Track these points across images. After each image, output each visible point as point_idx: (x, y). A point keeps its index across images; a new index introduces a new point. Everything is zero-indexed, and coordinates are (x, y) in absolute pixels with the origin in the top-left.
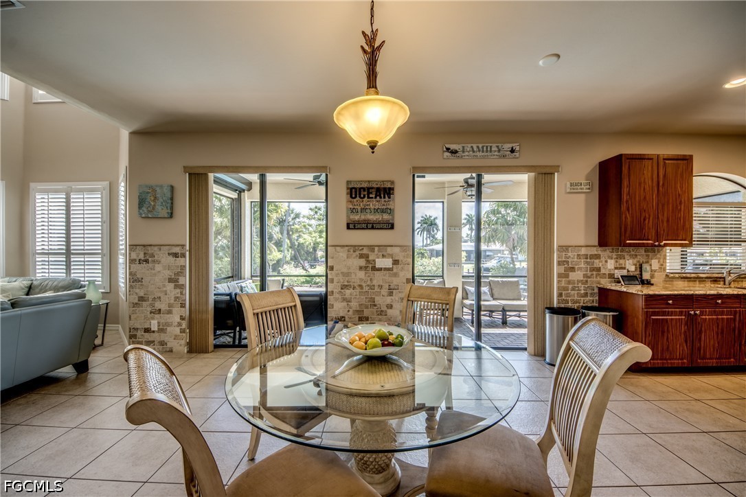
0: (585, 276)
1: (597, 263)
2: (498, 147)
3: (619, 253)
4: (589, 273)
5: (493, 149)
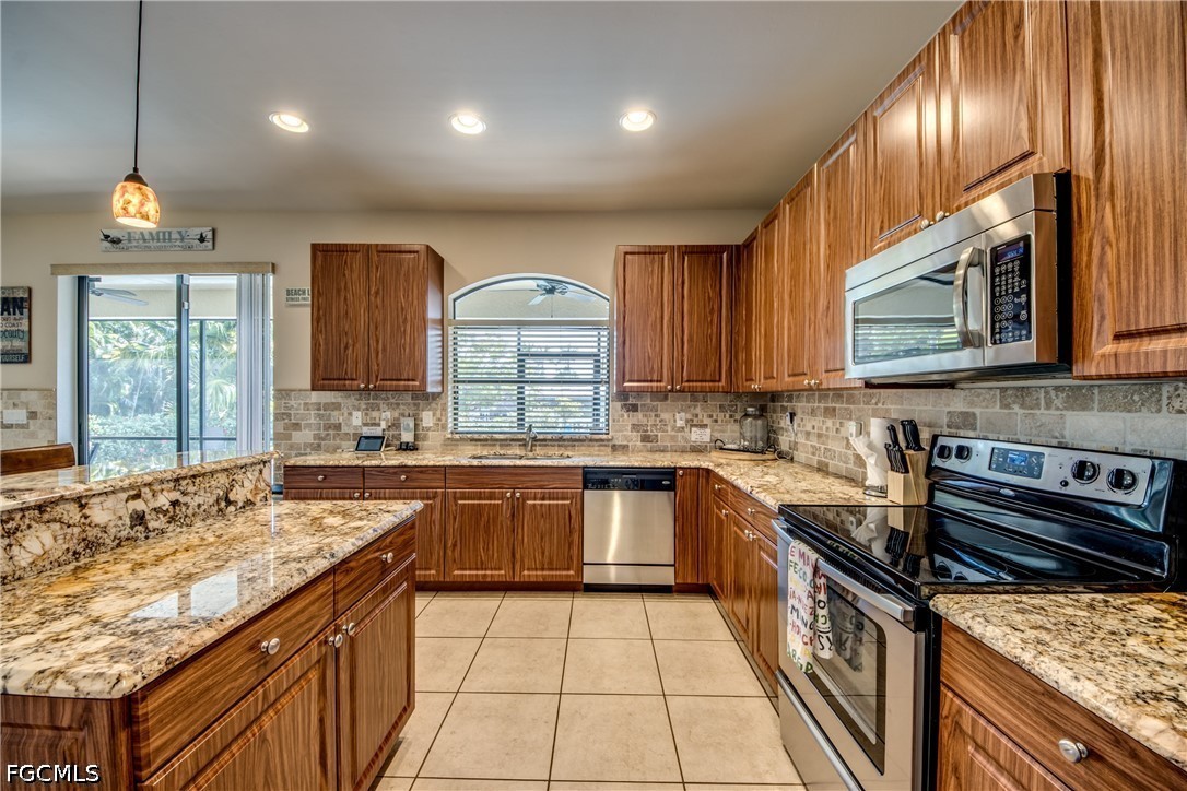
0: (317, 437)
1: (336, 417)
2: (180, 233)
3: (371, 401)
4: (323, 433)
5: (173, 236)
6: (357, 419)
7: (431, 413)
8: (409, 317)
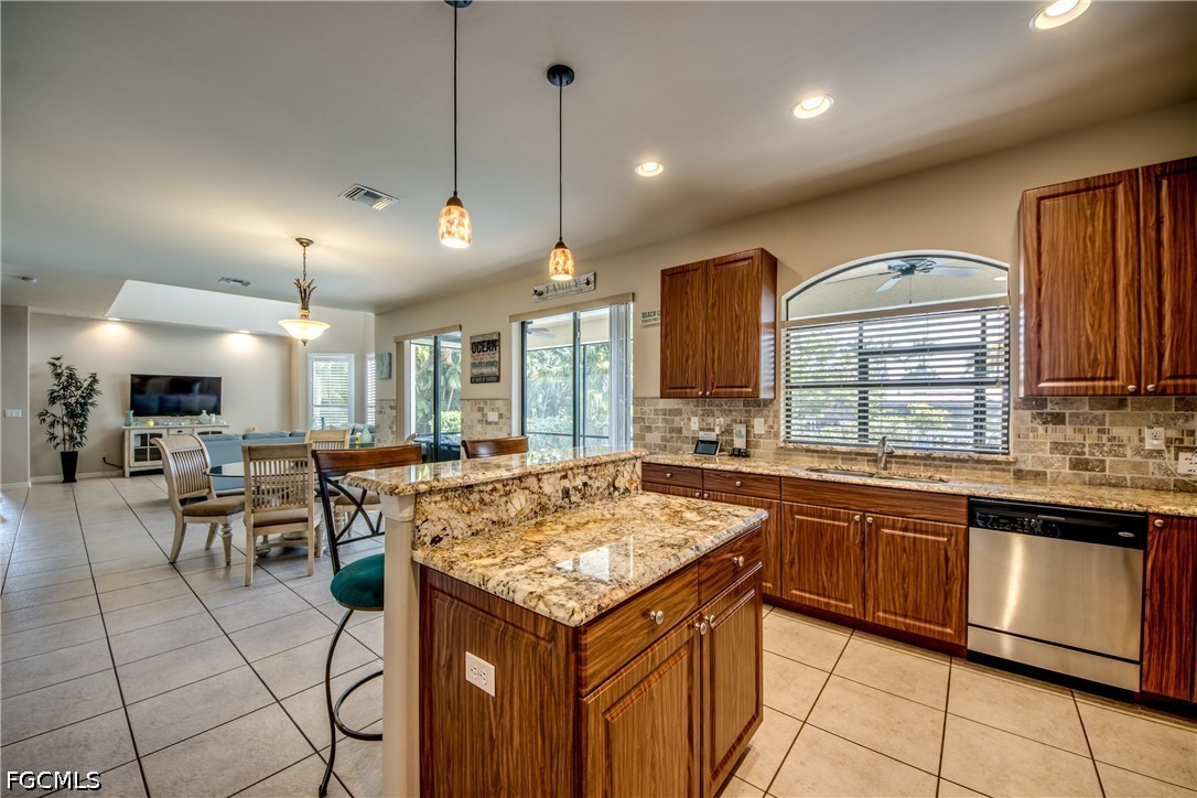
1: (678, 422)
2: (575, 281)
3: (707, 407)
5: (571, 284)
6: (695, 424)
7: (762, 420)
8: (742, 324)
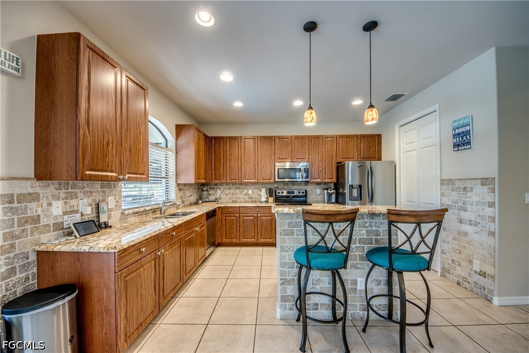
0: (7, 236)
3: (70, 190)
4: (17, 230)
6: (57, 208)
7: (113, 198)
